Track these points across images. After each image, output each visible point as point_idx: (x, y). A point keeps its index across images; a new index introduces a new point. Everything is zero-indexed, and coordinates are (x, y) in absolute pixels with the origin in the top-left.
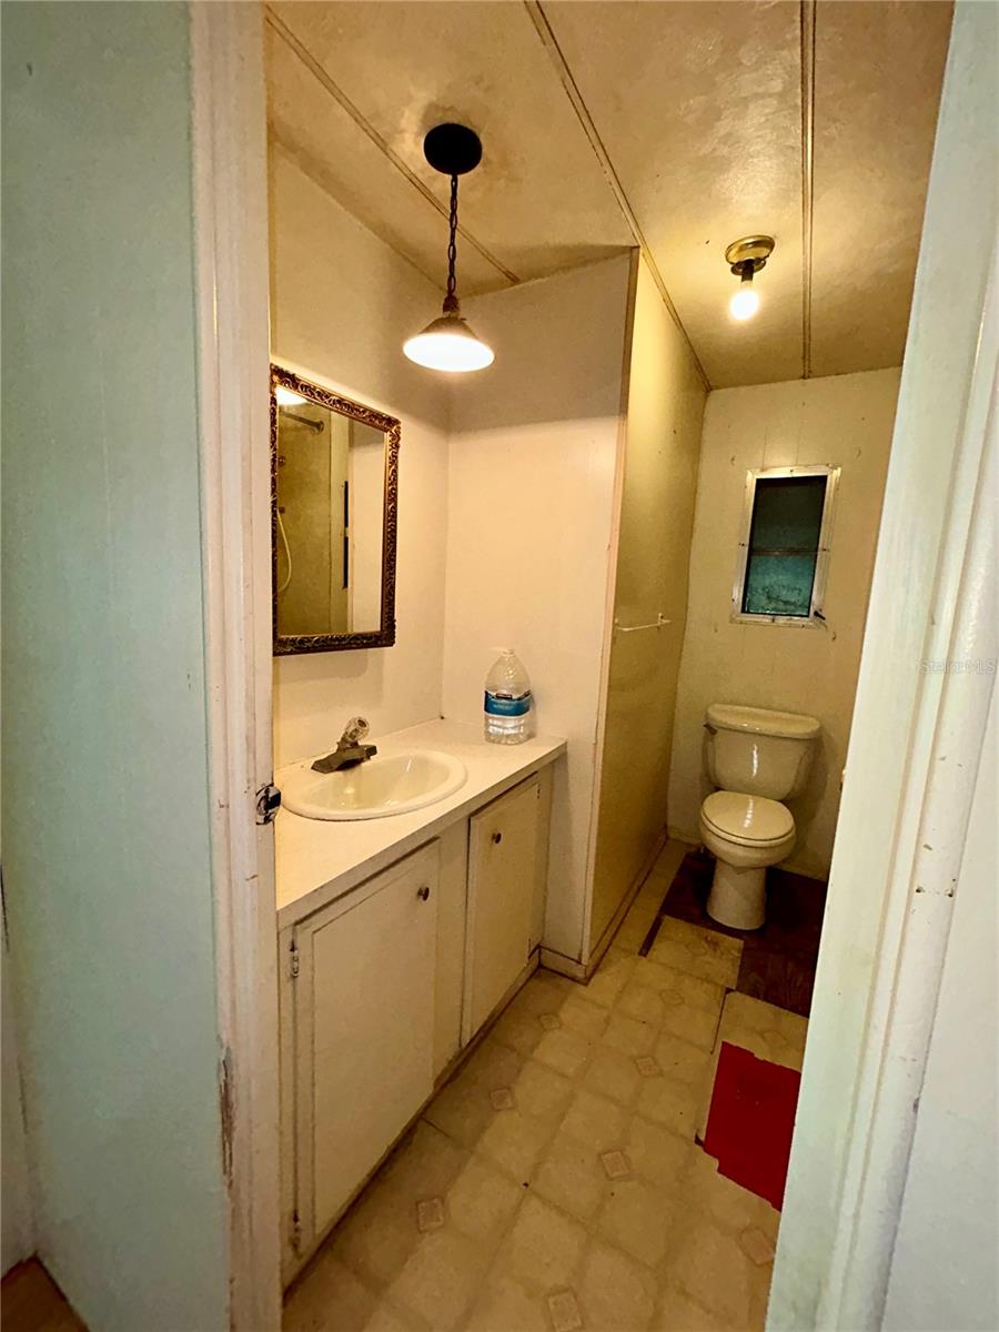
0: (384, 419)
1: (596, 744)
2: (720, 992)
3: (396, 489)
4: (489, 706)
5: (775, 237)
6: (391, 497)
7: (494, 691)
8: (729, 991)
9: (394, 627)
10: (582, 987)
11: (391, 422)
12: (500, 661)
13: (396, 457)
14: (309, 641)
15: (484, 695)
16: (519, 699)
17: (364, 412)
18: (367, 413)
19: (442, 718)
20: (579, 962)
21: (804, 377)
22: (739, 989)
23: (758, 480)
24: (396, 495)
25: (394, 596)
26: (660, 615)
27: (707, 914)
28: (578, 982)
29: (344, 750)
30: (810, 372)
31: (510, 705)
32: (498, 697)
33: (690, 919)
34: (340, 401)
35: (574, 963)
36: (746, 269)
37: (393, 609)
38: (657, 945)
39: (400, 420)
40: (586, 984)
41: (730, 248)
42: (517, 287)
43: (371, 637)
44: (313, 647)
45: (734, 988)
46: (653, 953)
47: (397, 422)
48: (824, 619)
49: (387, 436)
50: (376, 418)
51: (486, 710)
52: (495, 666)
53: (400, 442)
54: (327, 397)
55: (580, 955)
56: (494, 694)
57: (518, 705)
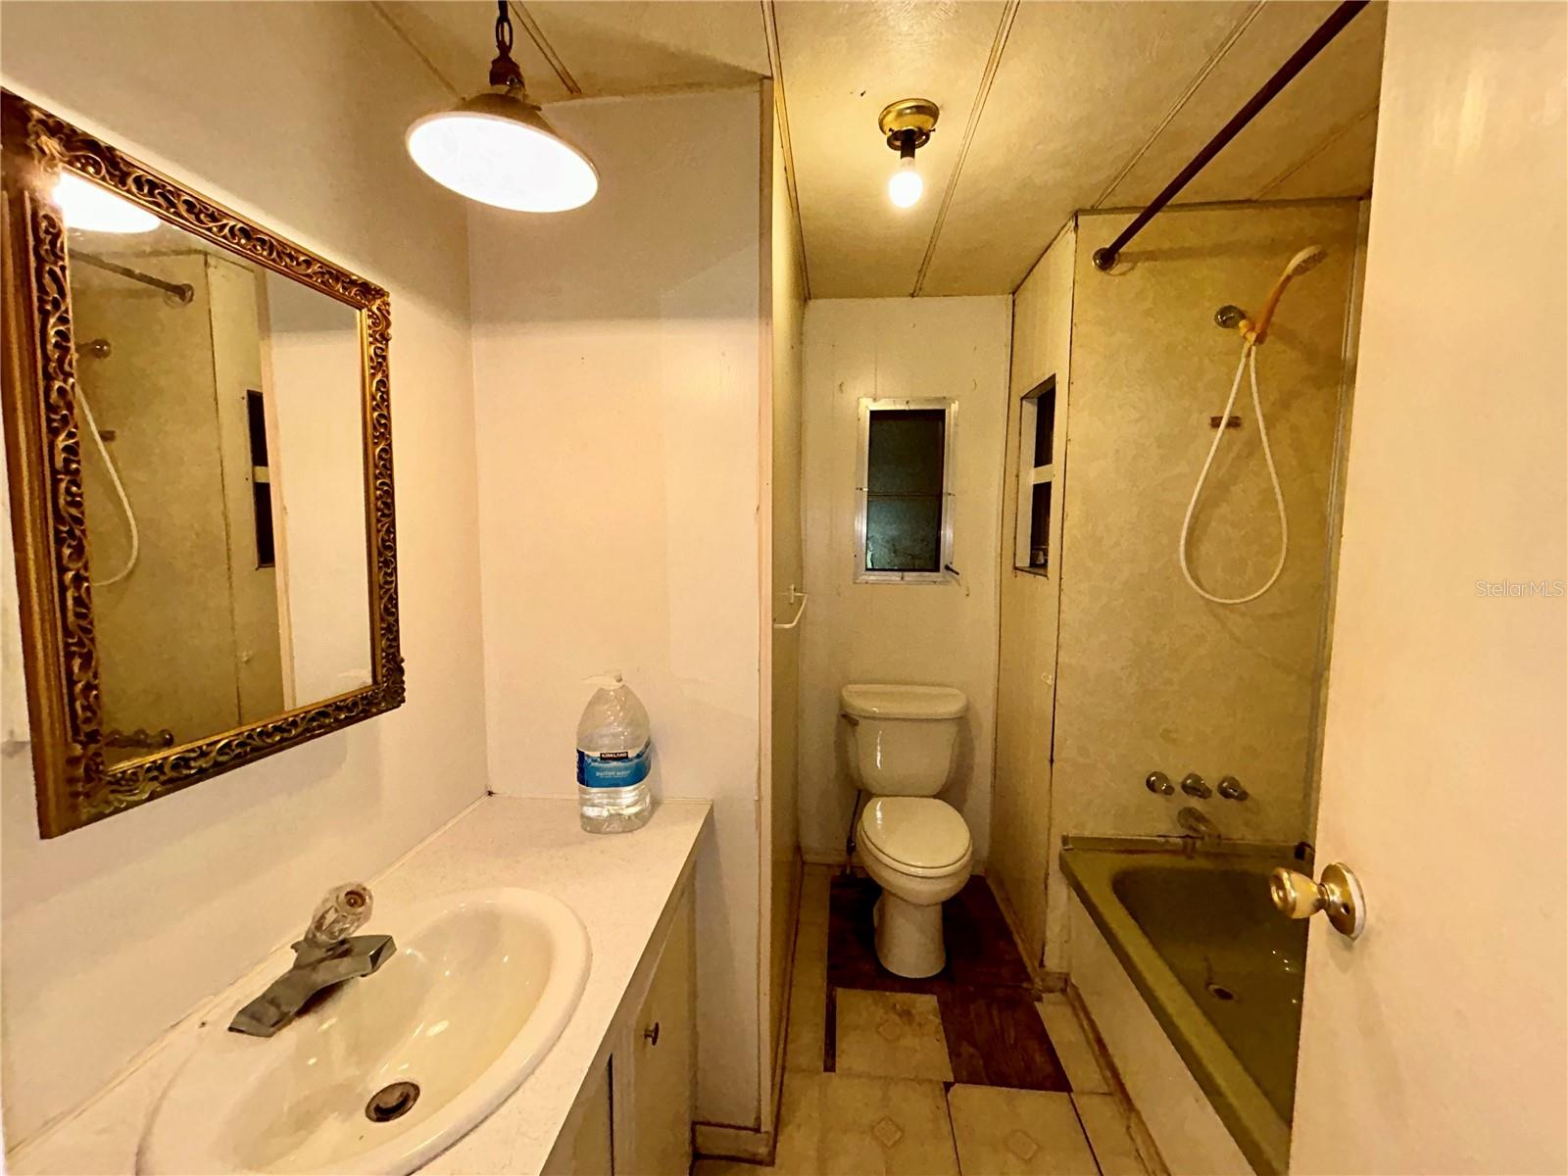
0: (353, 283)
1: (759, 801)
2: (939, 1090)
3: (388, 418)
4: (586, 774)
5: (942, 106)
6: (378, 430)
7: (594, 750)
8: (948, 1086)
9: (401, 671)
10: (769, 1169)
11: (368, 292)
12: (600, 697)
13: (384, 358)
14: (203, 754)
15: (575, 758)
16: (638, 756)
17: (308, 263)
18: (316, 267)
19: (490, 793)
20: (757, 1130)
21: (912, 296)
22: (957, 1080)
23: (872, 412)
24: (387, 427)
25: (395, 615)
26: (792, 587)
27: (882, 966)
28: (760, 1163)
29: (314, 966)
30: (920, 289)
31: (626, 769)
32: (603, 759)
33: (869, 986)
34: (249, 232)
35: (751, 1133)
36: (907, 142)
37: (396, 639)
38: (842, 1045)
39: (386, 288)
40: (772, 1163)
41: (888, 109)
42: (577, 102)
43: (355, 704)
44: (216, 764)
45: (952, 1080)
46: (841, 1062)
47: (380, 293)
48: (957, 574)
49: (362, 318)
50: (337, 279)
51: (582, 780)
52: (591, 704)
53: (391, 331)
54: (214, 218)
55: (758, 1119)
56: (596, 754)
57: (637, 764)
